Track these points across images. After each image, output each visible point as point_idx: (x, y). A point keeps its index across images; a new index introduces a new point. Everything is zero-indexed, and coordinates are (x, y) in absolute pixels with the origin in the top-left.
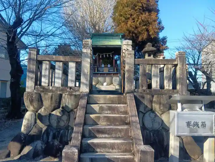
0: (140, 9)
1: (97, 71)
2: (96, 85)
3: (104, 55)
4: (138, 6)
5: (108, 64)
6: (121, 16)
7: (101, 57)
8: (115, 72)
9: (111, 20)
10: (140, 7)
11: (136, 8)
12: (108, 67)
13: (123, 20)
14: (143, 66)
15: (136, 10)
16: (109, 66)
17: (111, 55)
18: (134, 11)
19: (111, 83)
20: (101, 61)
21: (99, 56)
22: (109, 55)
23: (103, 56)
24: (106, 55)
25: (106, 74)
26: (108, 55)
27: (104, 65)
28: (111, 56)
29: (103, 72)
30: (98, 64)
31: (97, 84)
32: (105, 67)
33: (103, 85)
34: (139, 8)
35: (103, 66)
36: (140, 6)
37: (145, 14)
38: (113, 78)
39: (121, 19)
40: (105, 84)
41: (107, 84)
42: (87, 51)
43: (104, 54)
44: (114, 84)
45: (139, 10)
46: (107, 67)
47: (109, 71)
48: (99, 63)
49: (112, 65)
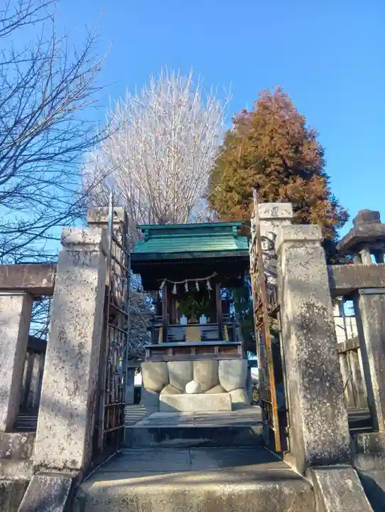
0: (279, 172)
1: (164, 341)
2: (158, 392)
3: (186, 286)
4: (272, 165)
5: (200, 315)
6: (231, 191)
7: (175, 291)
8: (226, 341)
9: (205, 204)
10: (277, 167)
11: (269, 170)
12: (201, 323)
13: (236, 199)
14: (377, 297)
15: (268, 175)
16: (203, 320)
17: (208, 284)
18: (264, 177)
19: (214, 383)
20: (177, 305)
21: (170, 287)
22: (203, 285)
23: (181, 287)
24: (192, 285)
25: (193, 350)
26: (197, 284)
27: (189, 317)
28: (209, 288)
29: (184, 340)
30: (165, 315)
31: (164, 386)
32: (189, 325)
33: (183, 391)
34: (276, 170)
35: (184, 321)
36: (277, 165)
37: (295, 182)
38: (221, 363)
39: (231, 198)
40: (191, 387)
41: (199, 387)
42: (84, 234)
43: (186, 281)
44: (223, 383)
45: (276, 173)
46: (197, 324)
47: (204, 339)
48: (169, 311)
49: (213, 319)
